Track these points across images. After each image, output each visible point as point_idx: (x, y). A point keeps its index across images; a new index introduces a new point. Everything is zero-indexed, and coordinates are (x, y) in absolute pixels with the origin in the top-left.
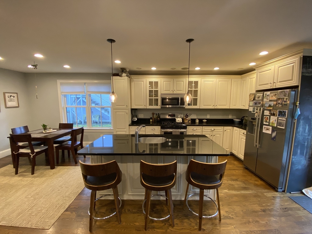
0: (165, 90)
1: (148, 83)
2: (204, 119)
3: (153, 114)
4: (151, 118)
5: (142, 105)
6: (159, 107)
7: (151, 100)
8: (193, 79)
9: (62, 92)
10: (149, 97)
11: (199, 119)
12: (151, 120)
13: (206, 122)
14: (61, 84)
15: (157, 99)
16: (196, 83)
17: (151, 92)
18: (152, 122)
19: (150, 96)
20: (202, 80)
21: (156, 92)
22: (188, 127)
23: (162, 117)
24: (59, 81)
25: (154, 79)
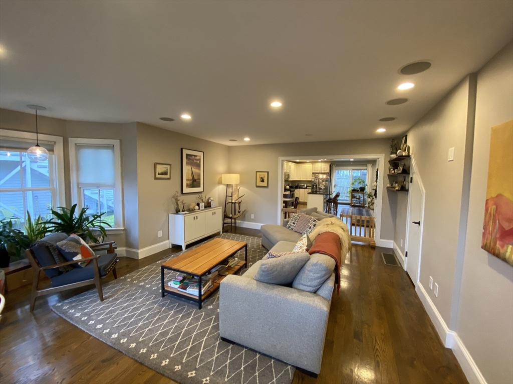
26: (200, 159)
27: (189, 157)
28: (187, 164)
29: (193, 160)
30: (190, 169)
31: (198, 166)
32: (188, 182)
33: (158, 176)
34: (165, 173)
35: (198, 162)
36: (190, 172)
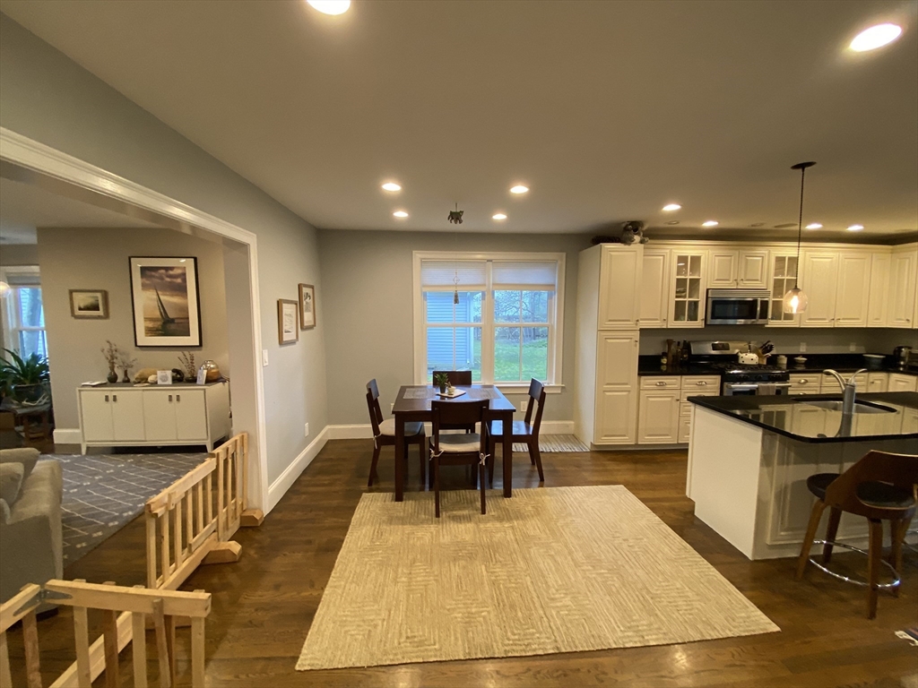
0: (717, 280)
1: (676, 260)
2: (798, 355)
3: (669, 343)
4: (665, 354)
5: (657, 320)
6: (699, 324)
7: (679, 306)
8: (788, 250)
9: (424, 286)
10: (677, 297)
11: (786, 355)
12: (664, 361)
13: (806, 363)
14: (423, 262)
15: (696, 303)
16: (794, 261)
17: (681, 283)
18: (667, 364)
19: (679, 293)
20: (808, 253)
21: (695, 283)
22: (791, 375)
23: (695, 350)
24: (418, 255)
25: (690, 249)
26: (184, 274)
27: (148, 273)
28: (144, 287)
29: (162, 279)
30: (155, 297)
31: (181, 290)
32: (151, 325)
33: (78, 313)
34: (96, 308)
35: (179, 280)
36: (156, 303)
